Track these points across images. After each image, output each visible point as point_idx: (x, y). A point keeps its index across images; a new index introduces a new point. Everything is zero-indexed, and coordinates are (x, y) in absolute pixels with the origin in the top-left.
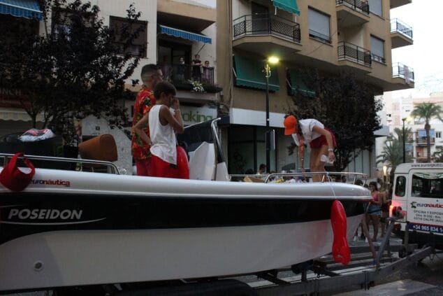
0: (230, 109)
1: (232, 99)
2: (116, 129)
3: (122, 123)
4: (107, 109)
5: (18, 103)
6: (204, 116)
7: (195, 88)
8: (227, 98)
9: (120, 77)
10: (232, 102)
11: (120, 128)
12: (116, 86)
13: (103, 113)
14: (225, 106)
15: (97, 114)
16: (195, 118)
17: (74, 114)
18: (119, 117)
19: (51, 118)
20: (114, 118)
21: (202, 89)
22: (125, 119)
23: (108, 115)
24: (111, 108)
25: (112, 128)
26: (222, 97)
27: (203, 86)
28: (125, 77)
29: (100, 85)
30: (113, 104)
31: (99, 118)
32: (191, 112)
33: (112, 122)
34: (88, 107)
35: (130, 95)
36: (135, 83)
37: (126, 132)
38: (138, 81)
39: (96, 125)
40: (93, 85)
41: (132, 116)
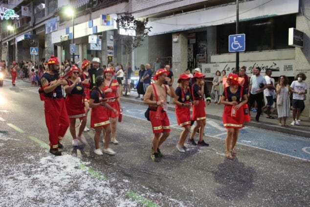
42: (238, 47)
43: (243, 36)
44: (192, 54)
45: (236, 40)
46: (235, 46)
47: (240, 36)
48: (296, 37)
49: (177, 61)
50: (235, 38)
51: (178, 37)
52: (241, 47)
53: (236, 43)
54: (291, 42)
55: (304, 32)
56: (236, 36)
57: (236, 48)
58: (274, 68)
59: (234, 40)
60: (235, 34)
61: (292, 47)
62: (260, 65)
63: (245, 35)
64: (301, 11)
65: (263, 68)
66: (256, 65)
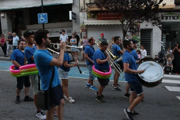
2: (155, 26)
3: (158, 23)
4: (151, 18)
5: (116, 17)
9: (157, 3)
11: (157, 25)
12: (155, 7)
13: (150, 20)
15: (147, 20)
17: (138, 21)
18: (157, 21)
19: (129, 23)
20: (154, 21)
22: (159, 21)
23: (151, 20)
24: (153, 17)
25: (153, 26)
28: (159, 3)
29: (148, 8)
30: (154, 15)
31: (148, 22)
33: (153, 23)
34: (143, 17)
35: (162, 10)
36: (164, 5)
37: (160, 27)
38: (165, 4)
39: (146, 24)
40: (145, 8)
41: (162, 19)
42: (43, 21)
44: (14, 25)
45: (42, 17)
46: (42, 20)
47: (44, 14)
48: (73, 15)
49: (5, 29)
50: (41, 15)
51: (3, 13)
52: (45, 20)
53: (42, 18)
54: (71, 18)
55: (76, 13)
56: (42, 14)
57: (42, 21)
60: (42, 13)
61: (71, 21)
62: (55, 30)
63: (47, 14)
64: (74, 2)
65: (57, 32)
66: (53, 31)
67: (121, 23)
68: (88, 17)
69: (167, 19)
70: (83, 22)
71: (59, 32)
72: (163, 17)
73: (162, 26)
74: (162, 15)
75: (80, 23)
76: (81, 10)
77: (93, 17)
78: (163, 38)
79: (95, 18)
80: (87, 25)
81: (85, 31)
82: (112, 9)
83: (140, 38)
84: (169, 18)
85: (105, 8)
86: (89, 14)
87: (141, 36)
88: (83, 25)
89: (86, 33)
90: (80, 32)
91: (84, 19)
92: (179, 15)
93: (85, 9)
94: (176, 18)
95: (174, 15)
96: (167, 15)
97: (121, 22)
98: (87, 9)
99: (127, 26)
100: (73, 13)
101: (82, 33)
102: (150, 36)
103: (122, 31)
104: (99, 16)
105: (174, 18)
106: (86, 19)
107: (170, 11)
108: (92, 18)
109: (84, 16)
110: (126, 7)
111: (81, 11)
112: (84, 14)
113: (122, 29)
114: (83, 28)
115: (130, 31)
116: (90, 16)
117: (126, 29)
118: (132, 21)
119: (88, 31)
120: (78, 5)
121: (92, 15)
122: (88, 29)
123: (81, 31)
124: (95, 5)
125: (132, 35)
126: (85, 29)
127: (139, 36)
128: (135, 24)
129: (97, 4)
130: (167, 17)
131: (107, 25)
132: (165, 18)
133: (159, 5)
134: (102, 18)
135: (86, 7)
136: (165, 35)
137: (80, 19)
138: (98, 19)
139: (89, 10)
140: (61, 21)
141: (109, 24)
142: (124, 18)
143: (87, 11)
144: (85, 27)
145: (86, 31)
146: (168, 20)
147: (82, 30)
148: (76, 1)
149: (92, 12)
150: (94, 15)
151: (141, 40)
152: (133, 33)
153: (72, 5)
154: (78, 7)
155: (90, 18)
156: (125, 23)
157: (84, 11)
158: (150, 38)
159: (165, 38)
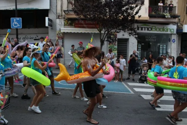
0: (183, 25)
1: (185, 20)
2: (132, 36)
3: (134, 34)
4: (128, 28)
5: (94, 26)
6: (170, 29)
7: (166, 17)
8: (182, 20)
9: (133, 15)
10: (185, 22)
11: (133, 36)
12: (132, 18)
13: (126, 30)
14: (181, 24)
15: (124, 29)
16: (166, 30)
17: (115, 31)
18: (133, 31)
19: (106, 32)
20: (130, 32)
21: (170, 17)
22: (135, 32)
23: (128, 30)
24: (130, 28)
25: (130, 36)
26: (179, 19)
27: (170, 15)
28: (135, 15)
29: (125, 19)
30: (130, 26)
31: (125, 32)
32: (164, 27)
33: (130, 33)
34: (120, 27)
35: (137, 22)
36: (139, 17)
37: (136, 37)
38: (141, 16)
39: (123, 34)
40: (122, 18)
41: (138, 30)
42: (17, 26)
43: (20, 19)
45: (16, 21)
46: (15, 25)
47: (18, 19)
48: (49, 22)
50: (15, 20)
52: (19, 26)
53: (16, 23)
54: (47, 25)
55: (53, 20)
56: (16, 19)
58: (37, 38)
59: (15, 21)
60: (15, 17)
61: (47, 27)
62: (29, 36)
63: (21, 18)
64: (51, 8)
65: (31, 38)
66: (26, 37)
67: (98, 32)
68: (65, 24)
69: (142, 29)
70: (60, 30)
71: (34, 39)
72: (139, 27)
73: (138, 36)
74: (138, 26)
75: (57, 30)
76: (57, 16)
77: (71, 25)
78: (139, 48)
79: (73, 26)
80: (64, 32)
81: (61, 38)
82: (91, 18)
83: (117, 47)
84: (144, 29)
85: (83, 16)
86: (66, 21)
87: (118, 45)
88: (60, 33)
89: (63, 41)
90: (56, 40)
91: (61, 27)
92: (152, 27)
93: (62, 15)
94: (150, 29)
95: (148, 27)
96: (142, 26)
97: (98, 30)
98: (64, 16)
99: (105, 35)
100: (49, 20)
101: (59, 40)
102: (126, 45)
103: (100, 40)
104: (77, 24)
105: (148, 29)
106: (63, 26)
107: (145, 22)
108: (69, 25)
109: (61, 23)
110: (103, 16)
111: (59, 18)
112: (61, 21)
113: (99, 38)
114: (59, 36)
115: (107, 40)
116: (67, 23)
117: (104, 38)
118: (110, 30)
119: (65, 39)
120: (55, 11)
121: (69, 22)
122: (65, 36)
123: (57, 38)
124: (72, 13)
125: (109, 44)
126: (61, 36)
127: (116, 45)
128: (112, 33)
129: (75, 12)
130: (142, 28)
131: (85, 33)
132: (140, 29)
133: (135, 16)
134: (80, 26)
135: (63, 13)
136: (141, 45)
137: (57, 26)
138: (75, 27)
139: (67, 17)
140: (36, 27)
141: (86, 32)
142: (101, 27)
143: (64, 18)
144: (61, 35)
145: (63, 38)
146: (143, 31)
147: (59, 37)
148: (53, 7)
149: (69, 19)
150: (71, 22)
151: (118, 49)
152: (110, 42)
153: (49, 11)
154: (55, 14)
155: (67, 25)
156: (103, 32)
157: (61, 17)
158: (126, 47)
159: (140, 48)
